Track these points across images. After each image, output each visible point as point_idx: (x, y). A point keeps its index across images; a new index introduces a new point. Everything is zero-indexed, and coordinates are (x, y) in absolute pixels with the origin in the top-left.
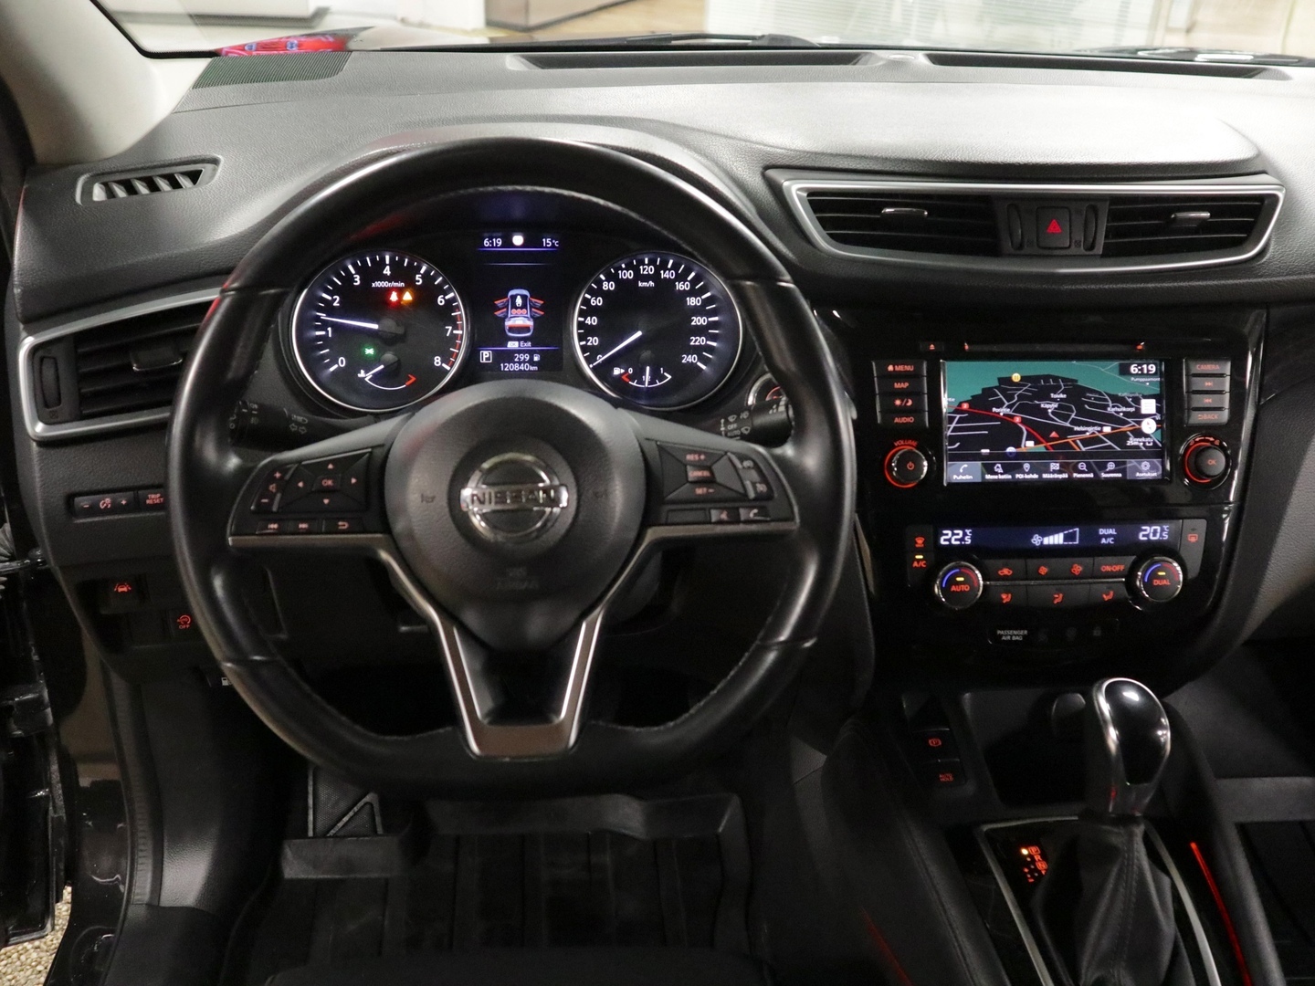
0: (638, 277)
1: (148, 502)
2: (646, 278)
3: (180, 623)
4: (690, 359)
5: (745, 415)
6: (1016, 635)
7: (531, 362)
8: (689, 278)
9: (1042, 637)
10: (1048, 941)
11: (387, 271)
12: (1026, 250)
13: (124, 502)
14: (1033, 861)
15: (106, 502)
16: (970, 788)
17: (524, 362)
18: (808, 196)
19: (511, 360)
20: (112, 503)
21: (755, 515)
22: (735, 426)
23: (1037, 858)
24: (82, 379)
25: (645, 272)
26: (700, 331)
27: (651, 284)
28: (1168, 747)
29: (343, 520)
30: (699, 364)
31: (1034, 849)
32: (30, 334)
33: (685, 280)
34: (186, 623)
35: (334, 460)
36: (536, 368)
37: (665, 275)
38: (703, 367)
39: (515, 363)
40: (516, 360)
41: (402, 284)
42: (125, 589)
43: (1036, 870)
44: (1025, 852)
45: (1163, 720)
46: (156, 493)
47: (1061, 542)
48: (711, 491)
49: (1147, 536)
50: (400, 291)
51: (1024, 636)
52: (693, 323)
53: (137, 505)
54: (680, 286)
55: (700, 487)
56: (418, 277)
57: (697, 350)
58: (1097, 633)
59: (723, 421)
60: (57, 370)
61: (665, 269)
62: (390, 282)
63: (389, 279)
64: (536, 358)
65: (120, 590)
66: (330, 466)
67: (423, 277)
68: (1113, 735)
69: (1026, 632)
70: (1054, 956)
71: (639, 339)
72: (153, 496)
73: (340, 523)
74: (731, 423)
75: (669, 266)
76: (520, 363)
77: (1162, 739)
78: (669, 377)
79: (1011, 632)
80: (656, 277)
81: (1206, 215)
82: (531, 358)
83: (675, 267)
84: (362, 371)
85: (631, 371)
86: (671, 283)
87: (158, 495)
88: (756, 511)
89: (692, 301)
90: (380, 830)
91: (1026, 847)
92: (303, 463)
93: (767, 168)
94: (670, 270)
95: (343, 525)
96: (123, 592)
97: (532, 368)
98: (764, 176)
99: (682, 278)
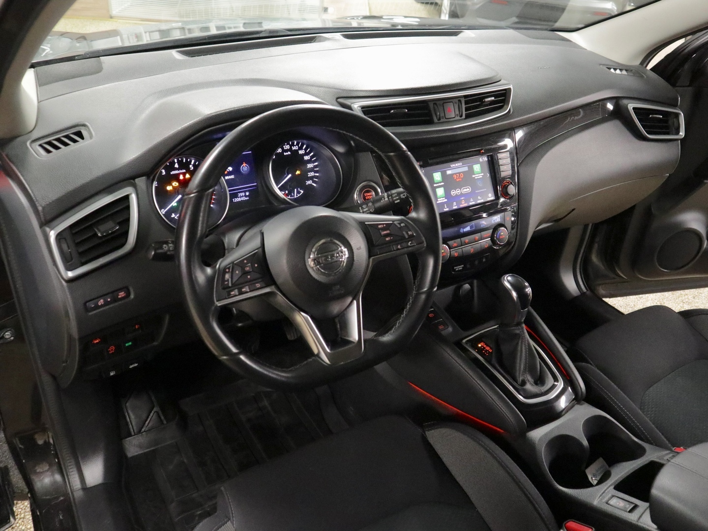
0: (284, 151)
1: (119, 297)
2: (287, 151)
3: (110, 351)
4: (309, 182)
5: (370, 204)
6: (460, 268)
7: (246, 196)
8: (304, 148)
9: (468, 266)
10: (503, 372)
11: (176, 166)
12: (442, 120)
13: (109, 300)
14: (484, 348)
15: (101, 302)
16: (450, 329)
17: (243, 196)
18: (362, 108)
19: (237, 197)
20: (104, 301)
21: (410, 244)
22: (367, 209)
23: (485, 346)
24: (78, 244)
25: (286, 148)
26: (312, 170)
27: (289, 153)
28: (531, 295)
29: (257, 283)
30: (313, 184)
31: (482, 344)
32: (52, 229)
33: (302, 149)
34: (112, 350)
35: (246, 258)
36: (248, 198)
37: (294, 148)
38: (315, 185)
39: (239, 197)
40: (239, 196)
41: (184, 171)
42: (97, 341)
43: (486, 351)
44: (480, 345)
45: (526, 284)
46: (122, 292)
47: (469, 229)
48: (392, 238)
49: (494, 221)
50: (184, 174)
51: (463, 267)
52: (308, 167)
53: (115, 300)
54: (301, 152)
55: (387, 237)
56: (191, 166)
57: (312, 178)
58: (484, 260)
59: (360, 208)
60: (67, 244)
61: (294, 146)
62: (179, 170)
63: (178, 169)
64: (247, 194)
65: (95, 342)
66: (245, 261)
67: (193, 166)
68: (514, 294)
69: (463, 266)
70: (506, 376)
71: (290, 178)
72: (121, 294)
73: (257, 285)
74: (364, 208)
75: (295, 144)
76: (241, 197)
77: (528, 292)
78: (302, 192)
79: (458, 267)
80: (290, 150)
81: (493, 98)
82: (245, 194)
83: (298, 144)
84: (173, 214)
85: (287, 192)
86: (297, 151)
87: (123, 293)
88: (410, 242)
89: (306, 158)
90: (165, 422)
91: (479, 344)
92: (235, 262)
93: (338, 98)
94: (295, 146)
95: (258, 285)
96: (97, 343)
97: (246, 199)
98: (337, 102)
99: (300, 148)
